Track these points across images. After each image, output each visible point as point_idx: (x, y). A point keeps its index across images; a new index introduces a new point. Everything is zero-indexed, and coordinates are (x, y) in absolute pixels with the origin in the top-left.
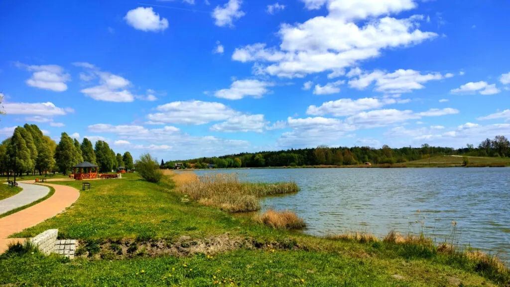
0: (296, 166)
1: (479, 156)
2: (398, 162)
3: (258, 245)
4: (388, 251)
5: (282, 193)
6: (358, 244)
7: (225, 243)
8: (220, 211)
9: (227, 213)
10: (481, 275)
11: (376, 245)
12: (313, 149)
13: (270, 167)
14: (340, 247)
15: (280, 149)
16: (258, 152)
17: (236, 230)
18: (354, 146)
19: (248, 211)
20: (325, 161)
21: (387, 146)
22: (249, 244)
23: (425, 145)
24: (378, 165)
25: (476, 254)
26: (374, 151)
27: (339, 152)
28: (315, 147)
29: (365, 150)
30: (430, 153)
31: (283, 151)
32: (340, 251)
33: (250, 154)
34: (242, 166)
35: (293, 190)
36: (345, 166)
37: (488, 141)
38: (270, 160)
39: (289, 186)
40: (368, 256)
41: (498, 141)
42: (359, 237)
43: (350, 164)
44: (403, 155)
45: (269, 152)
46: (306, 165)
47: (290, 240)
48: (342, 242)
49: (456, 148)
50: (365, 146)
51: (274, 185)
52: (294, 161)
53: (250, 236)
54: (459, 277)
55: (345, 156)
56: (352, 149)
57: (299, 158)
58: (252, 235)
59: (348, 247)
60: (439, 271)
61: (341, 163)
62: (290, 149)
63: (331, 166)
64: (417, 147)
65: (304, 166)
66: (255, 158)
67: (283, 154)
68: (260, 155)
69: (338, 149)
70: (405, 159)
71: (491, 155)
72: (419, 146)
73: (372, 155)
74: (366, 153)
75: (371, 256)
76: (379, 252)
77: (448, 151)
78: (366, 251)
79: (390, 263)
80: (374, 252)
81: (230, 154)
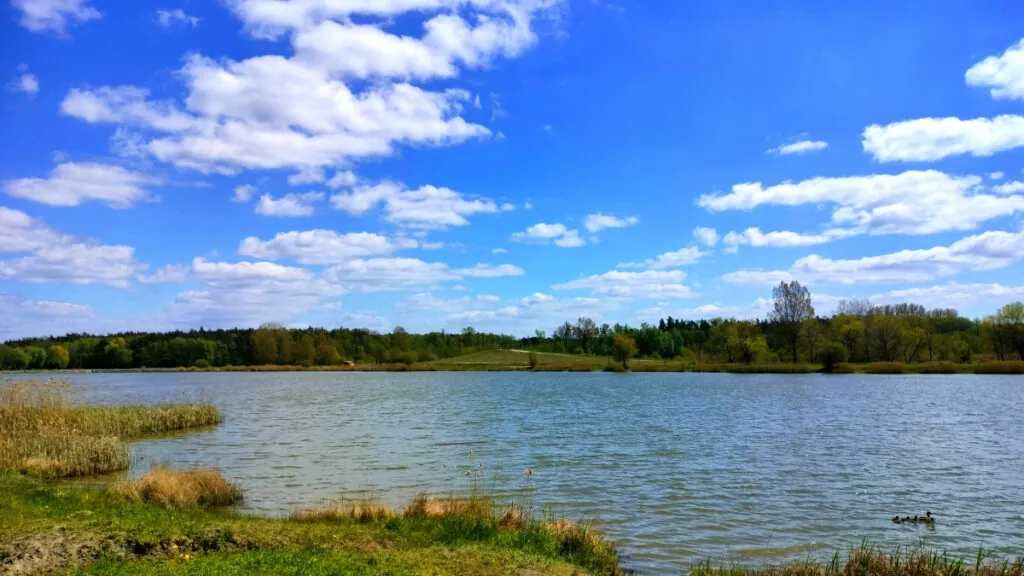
0: (210, 368)
1: (554, 351)
2: (422, 359)
3: (140, 550)
4: (414, 534)
5: (180, 428)
6: (358, 526)
7: (56, 550)
8: (21, 477)
9: (40, 480)
10: (569, 561)
11: (393, 525)
12: (250, 331)
13: (144, 368)
14: (324, 534)
15: (172, 329)
16: (115, 332)
17: (83, 518)
18: (338, 328)
19: (97, 472)
20: (277, 356)
21: (402, 329)
22: (119, 549)
23: (469, 328)
24: (384, 365)
25: (559, 525)
26: (377, 337)
27: (307, 338)
28: (256, 326)
29: (359, 335)
30: (477, 344)
31: (178, 334)
32: (324, 543)
33: (93, 336)
34: (72, 365)
35: (208, 421)
36: (318, 367)
37: (568, 327)
38: (146, 353)
39: (197, 413)
40: (379, 547)
41: (582, 326)
42: (358, 511)
43: (329, 364)
44: (430, 347)
45: (145, 333)
46: (234, 365)
47: (218, 531)
48: (327, 525)
49: (519, 336)
50: (360, 327)
51: (161, 411)
52: (205, 357)
53: (121, 530)
54: (537, 568)
55: (320, 346)
56: (334, 333)
57: (218, 348)
58: (123, 527)
59: (341, 534)
60: (506, 561)
61: (309, 362)
62: (198, 329)
63: (290, 367)
64: (454, 332)
65: (229, 366)
66: (107, 347)
67: (179, 339)
68: (121, 340)
69: (305, 332)
70: (433, 356)
71: (571, 351)
72: (458, 331)
73: (373, 345)
74: (361, 342)
75: (385, 547)
76: (399, 538)
77: (506, 342)
78: (375, 537)
79: (422, 555)
80: (390, 538)
81: (39, 336)
